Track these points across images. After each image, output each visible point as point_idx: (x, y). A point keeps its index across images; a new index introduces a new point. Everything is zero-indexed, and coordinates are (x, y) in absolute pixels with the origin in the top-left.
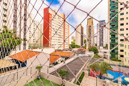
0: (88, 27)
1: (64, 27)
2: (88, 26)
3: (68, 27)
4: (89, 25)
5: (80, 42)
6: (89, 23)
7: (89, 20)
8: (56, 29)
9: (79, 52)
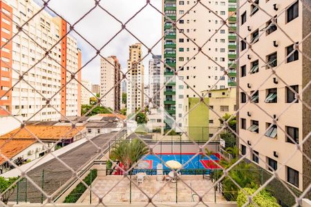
0: (131, 65)
1: (64, 55)
2: (130, 62)
3: (77, 57)
4: (133, 60)
5: (113, 99)
6: (133, 57)
7: (133, 50)
8: (33, 59)
9: (103, 125)
